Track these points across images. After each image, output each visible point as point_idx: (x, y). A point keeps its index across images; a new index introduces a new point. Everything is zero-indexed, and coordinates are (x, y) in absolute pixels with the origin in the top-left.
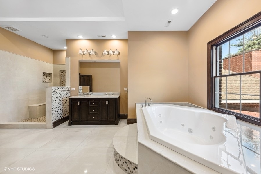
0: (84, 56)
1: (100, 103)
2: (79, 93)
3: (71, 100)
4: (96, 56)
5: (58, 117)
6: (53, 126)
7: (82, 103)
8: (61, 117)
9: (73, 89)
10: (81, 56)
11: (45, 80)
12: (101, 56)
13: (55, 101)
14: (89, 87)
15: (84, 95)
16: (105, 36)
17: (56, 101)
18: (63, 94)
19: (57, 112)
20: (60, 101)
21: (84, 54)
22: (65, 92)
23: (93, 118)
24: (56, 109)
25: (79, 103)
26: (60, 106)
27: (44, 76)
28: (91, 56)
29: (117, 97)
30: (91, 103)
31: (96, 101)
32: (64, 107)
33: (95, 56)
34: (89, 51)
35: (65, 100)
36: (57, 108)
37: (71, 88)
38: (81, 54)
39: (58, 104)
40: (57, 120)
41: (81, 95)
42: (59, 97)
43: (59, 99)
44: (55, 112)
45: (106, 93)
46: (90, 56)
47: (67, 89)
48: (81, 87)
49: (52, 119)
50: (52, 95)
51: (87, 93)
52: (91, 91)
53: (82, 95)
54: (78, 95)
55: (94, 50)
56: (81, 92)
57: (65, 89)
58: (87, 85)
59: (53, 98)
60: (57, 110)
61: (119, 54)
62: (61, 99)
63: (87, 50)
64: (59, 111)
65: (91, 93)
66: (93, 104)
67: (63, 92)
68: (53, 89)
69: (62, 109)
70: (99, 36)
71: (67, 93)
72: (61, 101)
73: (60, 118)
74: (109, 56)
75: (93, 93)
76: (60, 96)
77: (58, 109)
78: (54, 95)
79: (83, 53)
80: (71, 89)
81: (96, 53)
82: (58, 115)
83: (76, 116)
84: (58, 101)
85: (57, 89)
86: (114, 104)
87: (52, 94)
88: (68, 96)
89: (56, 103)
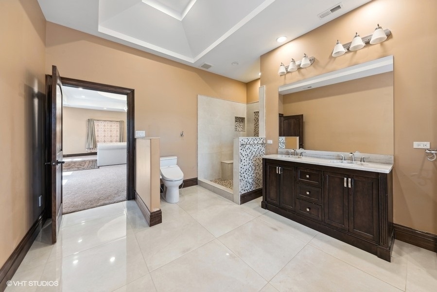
0: (288, 76)
1: (325, 178)
2: (279, 150)
3: (266, 163)
4: (314, 67)
5: (248, 188)
6: (241, 200)
7: (283, 170)
8: (252, 188)
9: (270, 142)
10: (283, 76)
11: (238, 128)
12: (328, 63)
13: (243, 161)
14: (298, 138)
15: (288, 154)
16: (339, 7)
17: (245, 161)
18: (255, 150)
19: (246, 180)
20: (250, 162)
21: (288, 72)
22: (258, 147)
23: (308, 210)
24: (245, 174)
25: (279, 170)
26: (250, 169)
27: (237, 123)
28: (302, 70)
29: (386, 169)
30: (303, 175)
31: (314, 172)
32: (257, 171)
33: (312, 67)
34: (297, 63)
35: (258, 161)
36: (246, 172)
37: (266, 139)
38: (283, 74)
39: (248, 166)
40: (246, 192)
41: (282, 153)
42: (250, 155)
43: (249, 157)
44: (244, 179)
45: (342, 154)
46: (299, 72)
47: (261, 142)
48: (283, 139)
49: (240, 189)
50: (240, 151)
51: (293, 151)
52: (301, 146)
53: (285, 154)
54: (277, 153)
55: (310, 56)
56: (282, 148)
57: (257, 141)
58: (295, 135)
59: (240, 155)
60: (246, 176)
61: (389, 35)
62: (251, 158)
63: (293, 61)
64: (249, 178)
65: (301, 150)
66: (307, 179)
67: (254, 147)
68: (241, 142)
69: (253, 175)
70: (323, 16)
71: (260, 148)
72: (252, 161)
73: (251, 190)
74: (350, 54)
75: (307, 152)
76: (251, 153)
77: (248, 173)
78: (242, 151)
79: (287, 70)
80: (266, 141)
81: (313, 61)
82: (248, 184)
83: (273, 194)
84: (248, 162)
85: (246, 141)
86: (375, 192)
87: (240, 148)
88: (262, 153)
89: (245, 164)
